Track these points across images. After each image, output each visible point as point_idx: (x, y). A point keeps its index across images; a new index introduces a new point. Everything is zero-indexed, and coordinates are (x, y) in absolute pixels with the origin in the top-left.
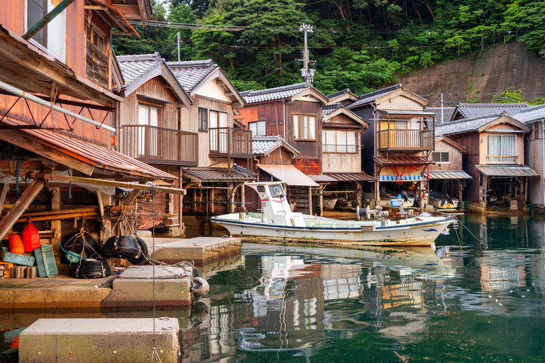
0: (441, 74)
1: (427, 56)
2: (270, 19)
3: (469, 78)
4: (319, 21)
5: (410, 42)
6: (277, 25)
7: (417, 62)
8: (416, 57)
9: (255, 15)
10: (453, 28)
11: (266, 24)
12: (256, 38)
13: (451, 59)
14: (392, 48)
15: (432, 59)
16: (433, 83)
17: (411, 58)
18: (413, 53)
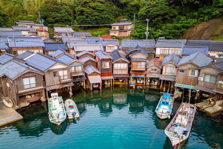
0: (210, 24)
1: (206, 17)
2: (156, 9)
3: (219, 25)
4: (174, 7)
5: (202, 13)
6: (157, 11)
7: (203, 19)
8: (203, 18)
9: (152, 8)
10: (217, 8)
11: (154, 11)
12: (151, 16)
13: (215, 18)
14: (195, 15)
15: (208, 19)
16: (207, 26)
17: (201, 18)
18: (202, 17)
